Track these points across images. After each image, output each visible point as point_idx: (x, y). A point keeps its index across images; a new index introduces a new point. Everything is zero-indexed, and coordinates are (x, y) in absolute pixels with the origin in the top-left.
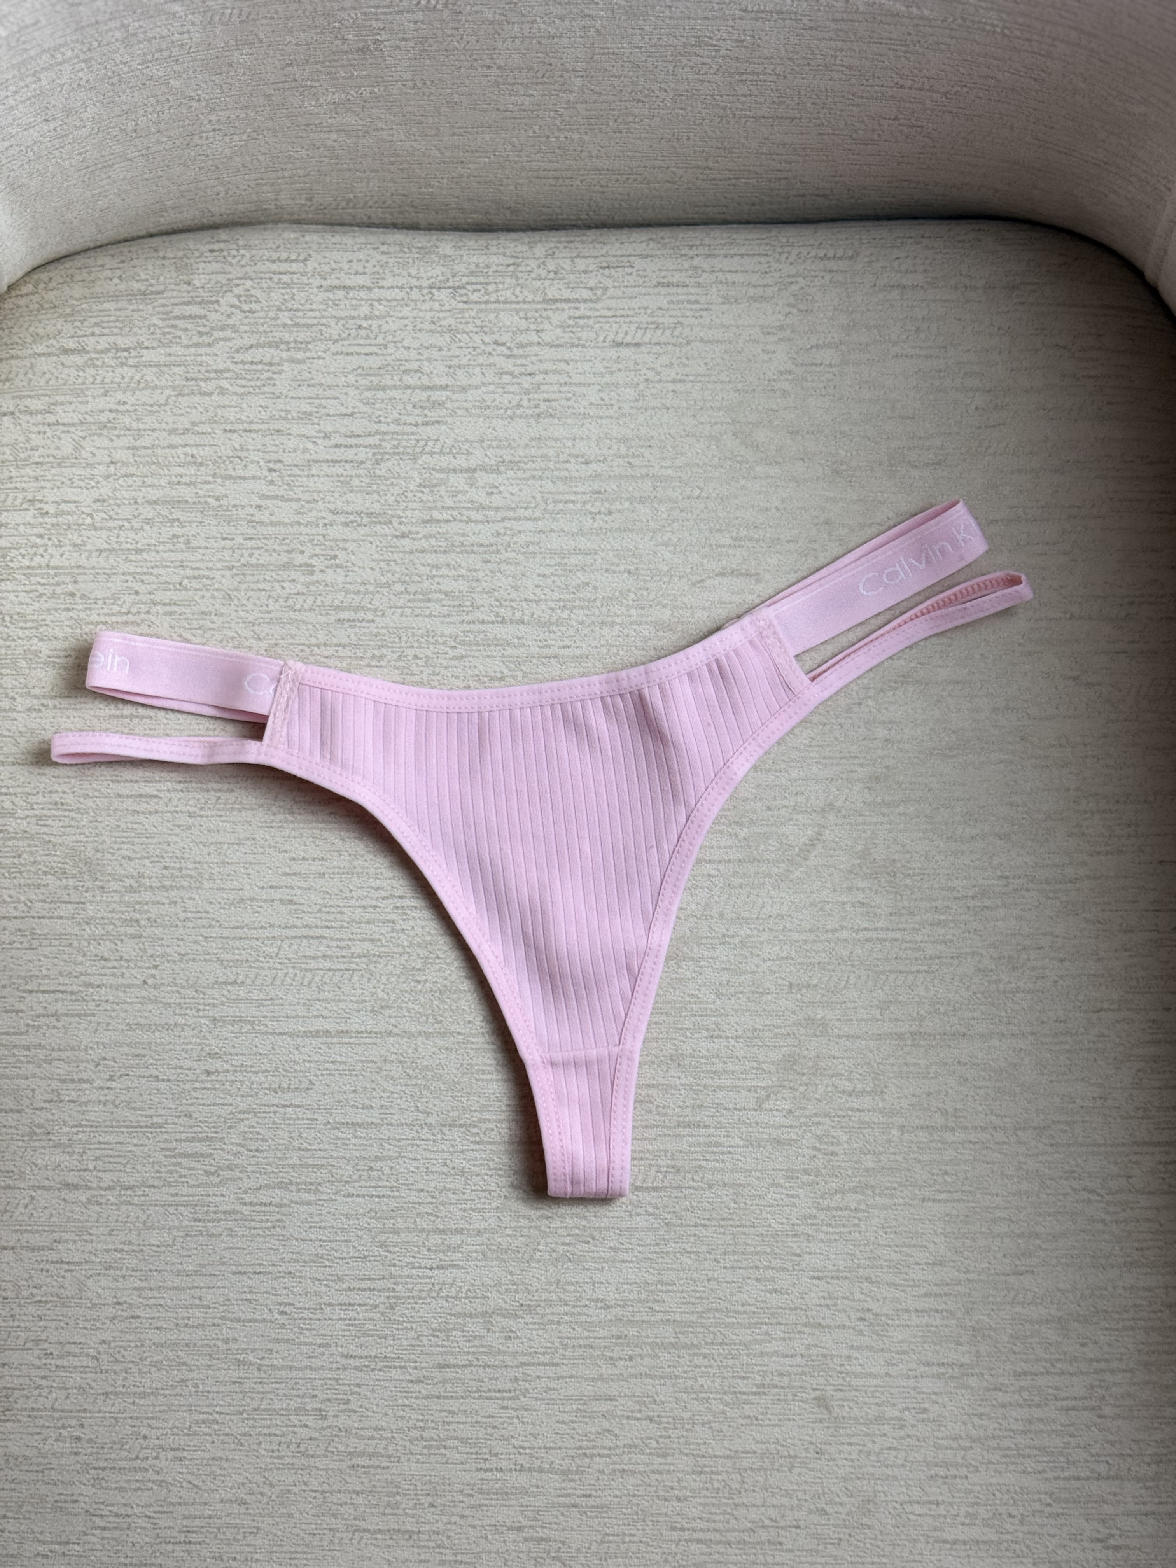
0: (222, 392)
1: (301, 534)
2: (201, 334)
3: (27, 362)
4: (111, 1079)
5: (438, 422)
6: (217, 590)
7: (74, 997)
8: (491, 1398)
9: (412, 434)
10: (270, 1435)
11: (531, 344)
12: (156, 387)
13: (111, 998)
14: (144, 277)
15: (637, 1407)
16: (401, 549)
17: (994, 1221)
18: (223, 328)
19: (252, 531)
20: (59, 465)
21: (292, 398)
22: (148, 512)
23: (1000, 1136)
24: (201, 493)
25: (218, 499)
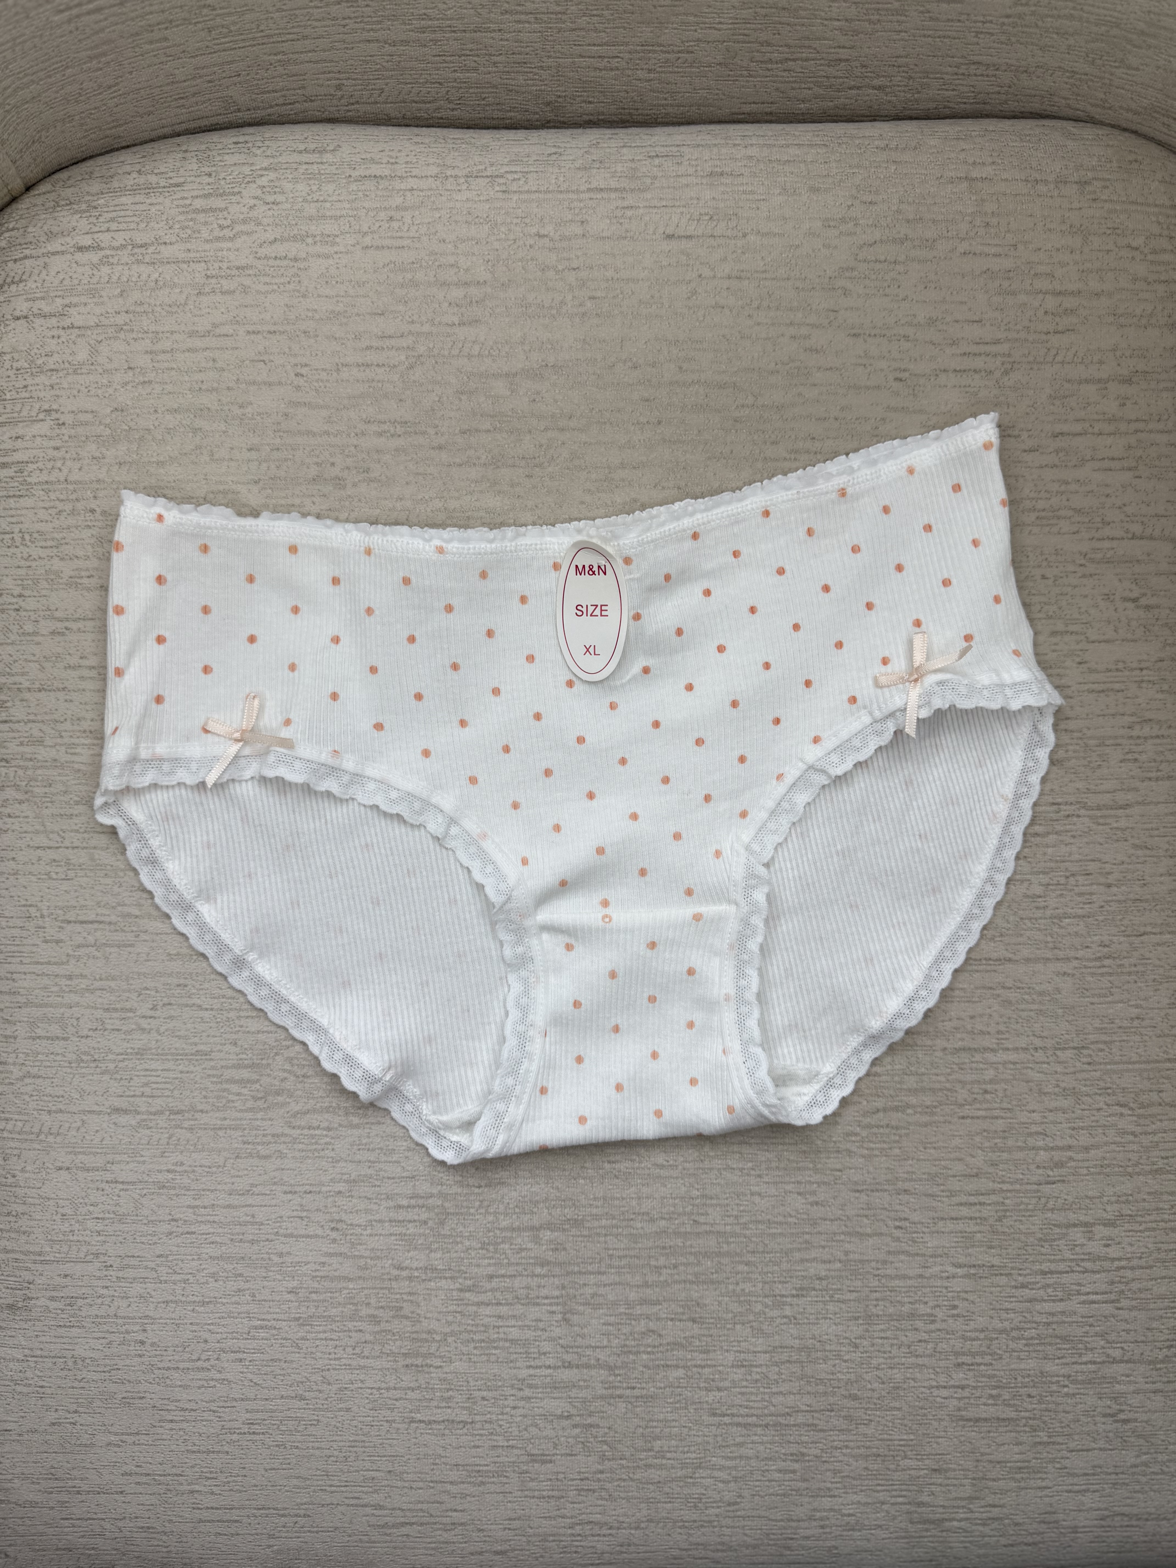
1: (331, 445)
2: (221, 227)
3: (40, 262)
5: (476, 321)
7: (112, 927)
9: (448, 335)
10: (326, 1339)
11: (575, 237)
12: (175, 285)
14: (163, 170)
15: (681, 1310)
16: (438, 462)
17: (1030, 1134)
18: (244, 221)
19: (278, 441)
20: (75, 372)
21: (319, 296)
22: (168, 421)
23: (1039, 1056)
24: (224, 400)
25: (242, 406)
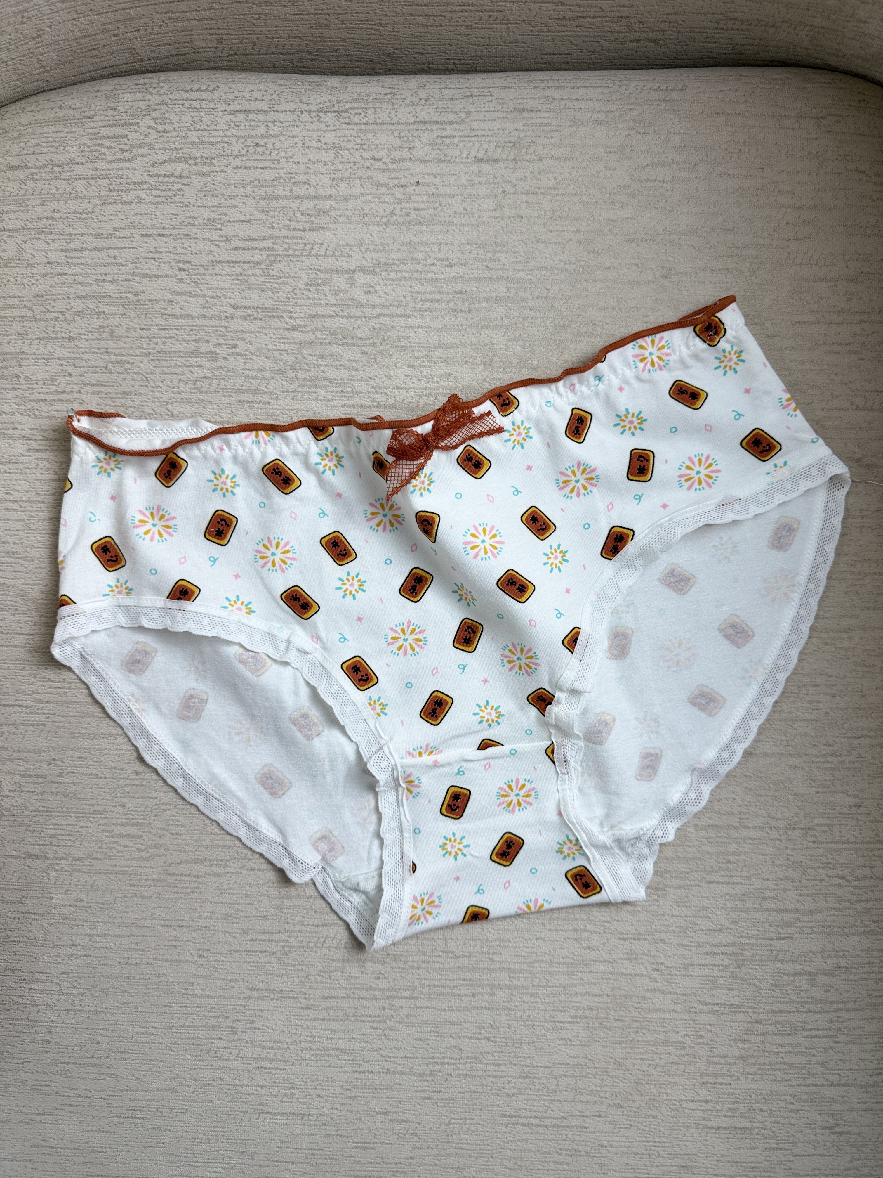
0: (140, 201)
1: (206, 326)
2: (123, 151)
4: (60, 775)
5: (323, 228)
6: (136, 373)
7: (28, 710)
8: (364, 1021)
9: (301, 238)
11: (403, 160)
12: (85, 197)
13: (58, 713)
14: (78, 105)
15: (478, 1031)
16: (292, 341)
18: (140, 146)
19: (163, 323)
20: (6, 266)
21: (198, 206)
22: (78, 305)
24: (123, 289)
25: (136, 294)
